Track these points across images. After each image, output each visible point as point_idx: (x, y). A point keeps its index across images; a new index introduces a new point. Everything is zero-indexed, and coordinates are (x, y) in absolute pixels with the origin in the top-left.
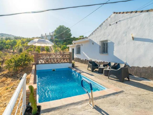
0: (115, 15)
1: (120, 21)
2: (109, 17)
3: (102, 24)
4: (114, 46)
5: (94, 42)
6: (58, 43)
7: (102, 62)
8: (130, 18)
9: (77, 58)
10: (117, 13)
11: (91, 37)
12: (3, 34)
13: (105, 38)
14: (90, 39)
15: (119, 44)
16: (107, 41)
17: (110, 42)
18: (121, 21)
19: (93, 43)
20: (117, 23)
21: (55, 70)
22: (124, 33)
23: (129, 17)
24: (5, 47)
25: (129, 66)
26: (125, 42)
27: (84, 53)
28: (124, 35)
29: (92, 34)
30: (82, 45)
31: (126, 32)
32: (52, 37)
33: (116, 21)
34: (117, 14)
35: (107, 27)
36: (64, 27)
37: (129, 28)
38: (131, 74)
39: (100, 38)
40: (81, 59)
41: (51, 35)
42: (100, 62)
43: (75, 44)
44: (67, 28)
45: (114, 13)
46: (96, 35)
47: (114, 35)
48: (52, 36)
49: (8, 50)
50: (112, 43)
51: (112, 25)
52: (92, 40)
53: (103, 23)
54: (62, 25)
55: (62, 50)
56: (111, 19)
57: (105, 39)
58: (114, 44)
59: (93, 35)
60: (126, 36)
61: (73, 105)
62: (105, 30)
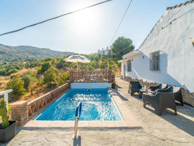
0: (169, 12)
1: (175, 20)
2: (162, 17)
3: (153, 29)
4: (168, 59)
5: (145, 55)
6: (115, 59)
7: (154, 83)
8: (190, 11)
9: (128, 77)
10: (171, 8)
11: (141, 48)
12: (66, 52)
13: (157, 48)
14: (140, 51)
15: (174, 55)
16: (158, 52)
17: (162, 53)
18: (177, 19)
19: (143, 57)
20: (171, 23)
21: (91, 90)
22: (181, 38)
23: (188, 10)
24: (64, 65)
25: (189, 91)
26: (182, 52)
27: (134, 70)
28: (181, 41)
29: (143, 44)
30: (132, 60)
31: (184, 36)
32: (110, 52)
33: (170, 21)
34: (171, 10)
35: (159, 31)
36: (124, 39)
37: (188, 29)
38: (192, 104)
39: (151, 49)
40: (132, 78)
41: (108, 50)
42: (151, 83)
43: (126, 58)
44: (128, 39)
45: (168, 8)
46: (147, 45)
47: (167, 43)
48: (110, 50)
49: (66, 67)
50: (165, 55)
51: (164, 28)
52: (142, 52)
53: (154, 27)
54: (121, 37)
55: (118, 66)
56: (163, 19)
57: (157, 50)
58: (167, 57)
59: (144, 46)
60: (184, 42)
61: (58, 130)
62: (156, 36)
